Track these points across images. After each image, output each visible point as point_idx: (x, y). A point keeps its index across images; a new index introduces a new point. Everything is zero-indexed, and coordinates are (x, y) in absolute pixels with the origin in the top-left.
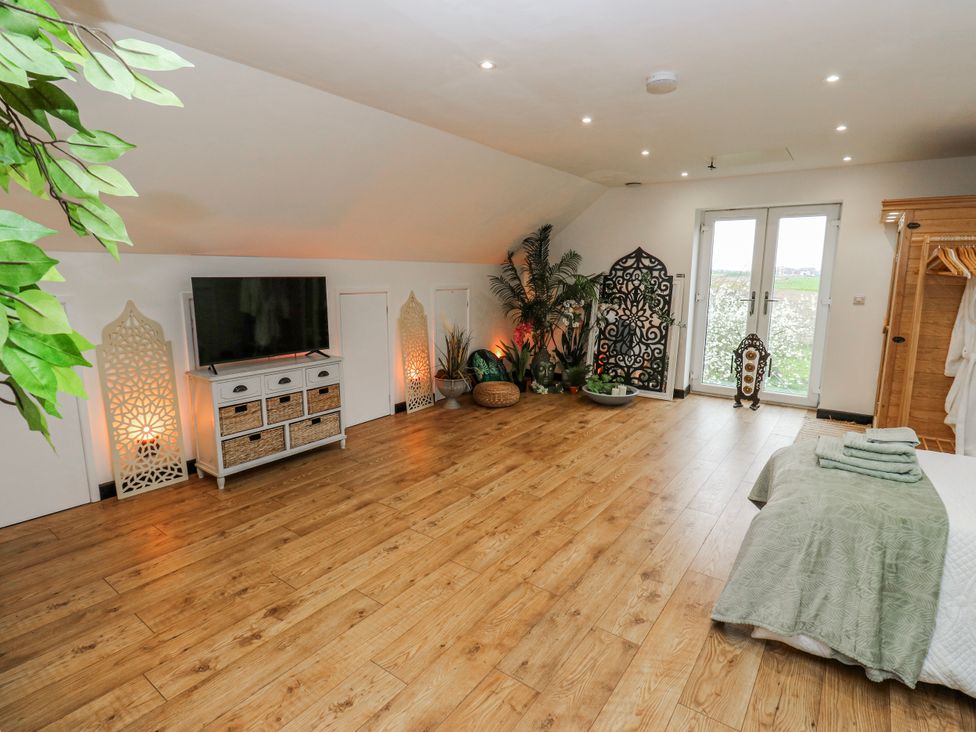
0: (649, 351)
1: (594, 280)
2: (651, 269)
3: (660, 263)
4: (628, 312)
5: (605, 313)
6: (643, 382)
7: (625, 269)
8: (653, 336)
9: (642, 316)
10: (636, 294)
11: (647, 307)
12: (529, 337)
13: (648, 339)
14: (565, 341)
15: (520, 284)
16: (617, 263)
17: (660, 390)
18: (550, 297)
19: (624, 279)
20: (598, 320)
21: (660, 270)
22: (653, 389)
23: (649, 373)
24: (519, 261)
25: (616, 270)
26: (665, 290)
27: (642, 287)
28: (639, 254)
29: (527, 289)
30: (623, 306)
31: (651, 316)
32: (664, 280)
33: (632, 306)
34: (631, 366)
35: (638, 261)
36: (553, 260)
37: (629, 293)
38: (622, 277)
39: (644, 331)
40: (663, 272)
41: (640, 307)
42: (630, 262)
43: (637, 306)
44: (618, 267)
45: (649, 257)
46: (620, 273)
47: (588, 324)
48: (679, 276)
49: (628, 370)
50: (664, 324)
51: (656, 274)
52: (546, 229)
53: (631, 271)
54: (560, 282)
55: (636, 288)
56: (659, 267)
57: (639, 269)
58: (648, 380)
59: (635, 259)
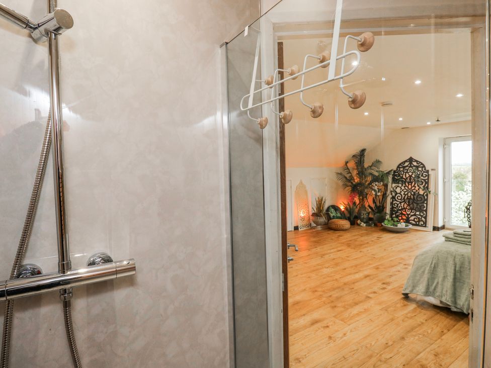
0: (418, 207)
1: (388, 173)
2: (417, 167)
3: (422, 164)
4: (406, 188)
5: (395, 188)
6: (416, 222)
7: (404, 167)
8: (420, 199)
9: (414, 189)
10: (410, 179)
11: (416, 185)
12: (357, 200)
13: (418, 201)
14: (374, 202)
15: (351, 176)
16: (400, 165)
17: (425, 226)
18: (366, 181)
19: (404, 172)
20: (391, 192)
21: (422, 167)
22: (421, 226)
23: (419, 218)
24: (351, 165)
25: (400, 168)
26: (425, 177)
27: (413, 176)
28: (411, 160)
29: (355, 178)
30: (404, 185)
31: (419, 190)
32: (424, 172)
33: (409, 185)
34: (409, 214)
35: (411, 163)
36: (366, 164)
37: (407, 178)
38: (403, 171)
39: (415, 197)
40: (424, 168)
41: (413, 185)
42: (407, 164)
43: (411, 185)
44: (401, 166)
45: (416, 161)
46: (402, 169)
47: (386, 194)
48: (432, 170)
49: (408, 216)
50: (425, 194)
51: (420, 169)
52: (363, 151)
53: (407, 168)
54: (371, 174)
55: (410, 176)
56: (421, 166)
57: (412, 167)
58: (419, 221)
59: (409, 163)
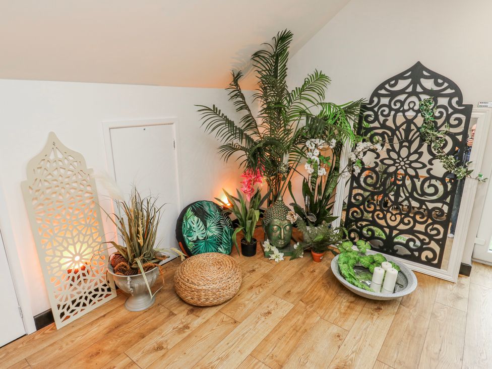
0: (424, 210)
1: (349, 110)
2: (435, 95)
3: (452, 85)
4: (394, 155)
5: (361, 154)
7: (393, 95)
8: (432, 190)
9: (416, 161)
10: (408, 131)
11: (424, 149)
12: (263, 185)
13: (424, 194)
14: (306, 191)
15: (250, 116)
16: (382, 86)
17: (438, 266)
18: (288, 132)
19: (391, 109)
20: (351, 163)
21: (451, 96)
22: (429, 262)
23: (422, 241)
24: (250, 85)
25: (379, 96)
27: (419, 121)
28: (417, 72)
29: (259, 121)
30: (387, 146)
31: (430, 162)
32: (456, 111)
33: (401, 147)
34: (395, 228)
35: (415, 82)
36: (293, 82)
37: (398, 128)
38: (389, 106)
39: (418, 184)
40: (455, 100)
41: (413, 149)
42: (402, 84)
43: (409, 148)
44: (383, 92)
45: (434, 76)
46: (385, 101)
47: (337, 169)
49: (391, 232)
50: (452, 176)
51: (443, 101)
52: (284, 38)
53: (402, 97)
54: (302, 112)
55: (409, 122)
56: (449, 91)
57: (416, 94)
58: (420, 250)
59: (410, 80)
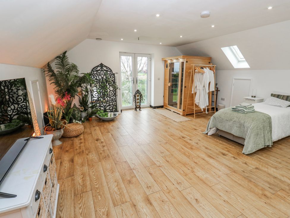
0: (111, 99)
2: (107, 71)
3: (110, 69)
4: (101, 87)
6: (110, 110)
7: (97, 71)
8: (111, 94)
9: (106, 87)
10: (103, 80)
11: (107, 84)
13: (110, 95)
16: (94, 69)
17: (117, 111)
19: (97, 75)
20: (91, 91)
22: (115, 111)
23: (112, 107)
25: (94, 71)
26: (112, 78)
27: (105, 77)
28: (102, 65)
31: (109, 87)
32: (112, 75)
33: (102, 84)
35: (102, 68)
37: (100, 80)
38: (97, 74)
39: (108, 93)
40: (111, 72)
41: (105, 85)
42: (99, 68)
44: (94, 70)
45: (106, 67)
48: (116, 73)
49: (105, 107)
50: (114, 90)
51: (109, 73)
53: (99, 72)
55: (103, 78)
56: (109, 70)
57: (103, 71)
58: (112, 109)
59: (100, 67)
